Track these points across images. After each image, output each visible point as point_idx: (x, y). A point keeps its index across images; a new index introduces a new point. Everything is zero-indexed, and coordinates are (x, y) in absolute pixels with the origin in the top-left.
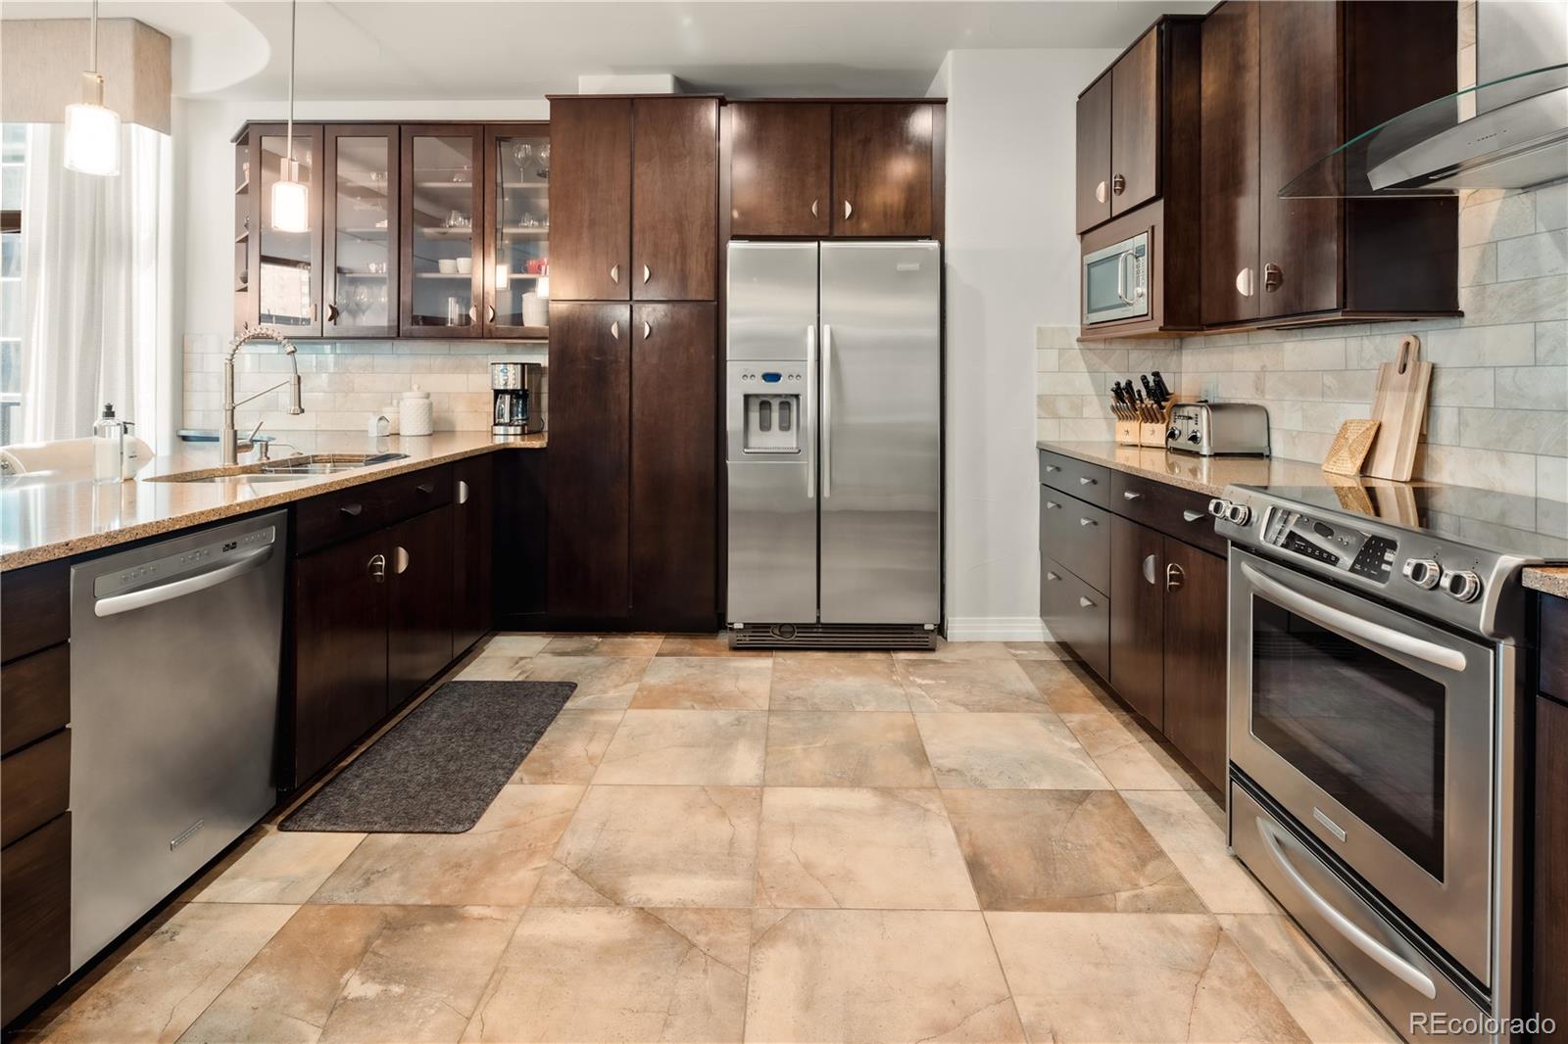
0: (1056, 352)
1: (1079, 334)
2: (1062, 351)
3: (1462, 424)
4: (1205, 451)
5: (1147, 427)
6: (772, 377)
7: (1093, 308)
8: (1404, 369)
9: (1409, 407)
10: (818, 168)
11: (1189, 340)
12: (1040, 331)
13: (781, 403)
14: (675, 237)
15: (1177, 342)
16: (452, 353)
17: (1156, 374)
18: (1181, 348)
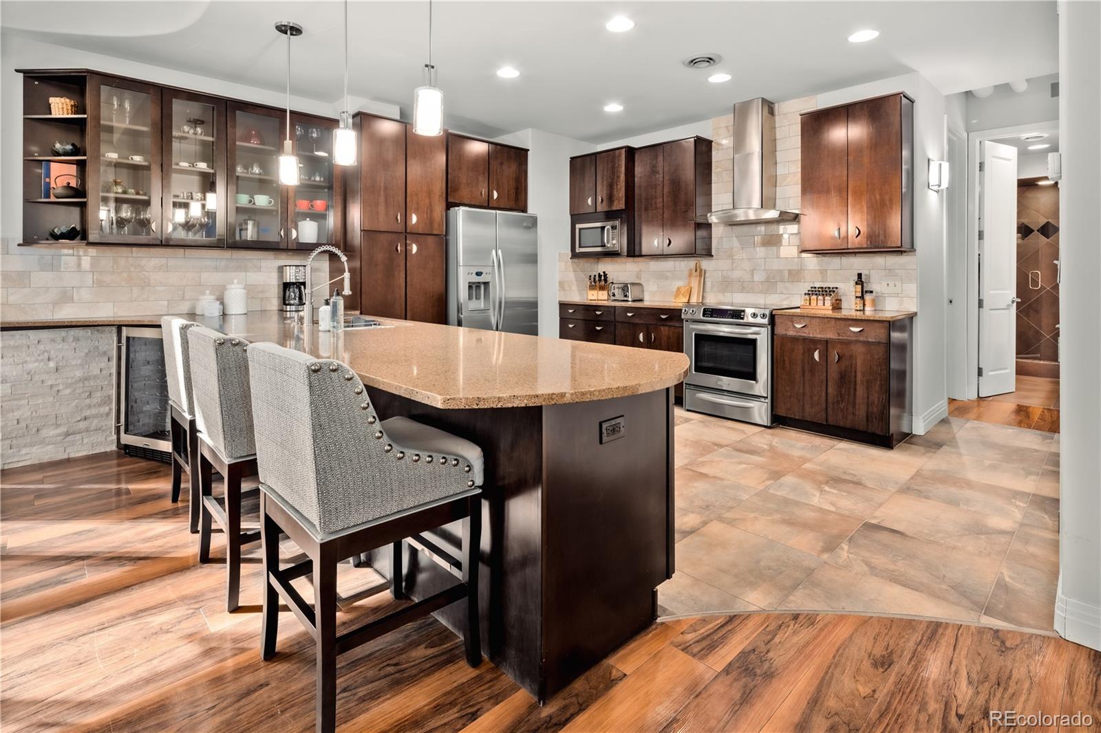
0: (564, 263)
1: (570, 256)
2: (566, 262)
3: (713, 286)
4: (630, 299)
5: (601, 292)
6: (479, 274)
7: (582, 245)
8: (696, 271)
9: (700, 281)
10: (484, 174)
11: (600, 260)
12: (559, 254)
13: (476, 286)
14: (427, 201)
15: (597, 260)
16: (233, 257)
17: (604, 272)
18: (598, 262)
